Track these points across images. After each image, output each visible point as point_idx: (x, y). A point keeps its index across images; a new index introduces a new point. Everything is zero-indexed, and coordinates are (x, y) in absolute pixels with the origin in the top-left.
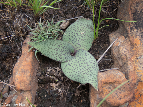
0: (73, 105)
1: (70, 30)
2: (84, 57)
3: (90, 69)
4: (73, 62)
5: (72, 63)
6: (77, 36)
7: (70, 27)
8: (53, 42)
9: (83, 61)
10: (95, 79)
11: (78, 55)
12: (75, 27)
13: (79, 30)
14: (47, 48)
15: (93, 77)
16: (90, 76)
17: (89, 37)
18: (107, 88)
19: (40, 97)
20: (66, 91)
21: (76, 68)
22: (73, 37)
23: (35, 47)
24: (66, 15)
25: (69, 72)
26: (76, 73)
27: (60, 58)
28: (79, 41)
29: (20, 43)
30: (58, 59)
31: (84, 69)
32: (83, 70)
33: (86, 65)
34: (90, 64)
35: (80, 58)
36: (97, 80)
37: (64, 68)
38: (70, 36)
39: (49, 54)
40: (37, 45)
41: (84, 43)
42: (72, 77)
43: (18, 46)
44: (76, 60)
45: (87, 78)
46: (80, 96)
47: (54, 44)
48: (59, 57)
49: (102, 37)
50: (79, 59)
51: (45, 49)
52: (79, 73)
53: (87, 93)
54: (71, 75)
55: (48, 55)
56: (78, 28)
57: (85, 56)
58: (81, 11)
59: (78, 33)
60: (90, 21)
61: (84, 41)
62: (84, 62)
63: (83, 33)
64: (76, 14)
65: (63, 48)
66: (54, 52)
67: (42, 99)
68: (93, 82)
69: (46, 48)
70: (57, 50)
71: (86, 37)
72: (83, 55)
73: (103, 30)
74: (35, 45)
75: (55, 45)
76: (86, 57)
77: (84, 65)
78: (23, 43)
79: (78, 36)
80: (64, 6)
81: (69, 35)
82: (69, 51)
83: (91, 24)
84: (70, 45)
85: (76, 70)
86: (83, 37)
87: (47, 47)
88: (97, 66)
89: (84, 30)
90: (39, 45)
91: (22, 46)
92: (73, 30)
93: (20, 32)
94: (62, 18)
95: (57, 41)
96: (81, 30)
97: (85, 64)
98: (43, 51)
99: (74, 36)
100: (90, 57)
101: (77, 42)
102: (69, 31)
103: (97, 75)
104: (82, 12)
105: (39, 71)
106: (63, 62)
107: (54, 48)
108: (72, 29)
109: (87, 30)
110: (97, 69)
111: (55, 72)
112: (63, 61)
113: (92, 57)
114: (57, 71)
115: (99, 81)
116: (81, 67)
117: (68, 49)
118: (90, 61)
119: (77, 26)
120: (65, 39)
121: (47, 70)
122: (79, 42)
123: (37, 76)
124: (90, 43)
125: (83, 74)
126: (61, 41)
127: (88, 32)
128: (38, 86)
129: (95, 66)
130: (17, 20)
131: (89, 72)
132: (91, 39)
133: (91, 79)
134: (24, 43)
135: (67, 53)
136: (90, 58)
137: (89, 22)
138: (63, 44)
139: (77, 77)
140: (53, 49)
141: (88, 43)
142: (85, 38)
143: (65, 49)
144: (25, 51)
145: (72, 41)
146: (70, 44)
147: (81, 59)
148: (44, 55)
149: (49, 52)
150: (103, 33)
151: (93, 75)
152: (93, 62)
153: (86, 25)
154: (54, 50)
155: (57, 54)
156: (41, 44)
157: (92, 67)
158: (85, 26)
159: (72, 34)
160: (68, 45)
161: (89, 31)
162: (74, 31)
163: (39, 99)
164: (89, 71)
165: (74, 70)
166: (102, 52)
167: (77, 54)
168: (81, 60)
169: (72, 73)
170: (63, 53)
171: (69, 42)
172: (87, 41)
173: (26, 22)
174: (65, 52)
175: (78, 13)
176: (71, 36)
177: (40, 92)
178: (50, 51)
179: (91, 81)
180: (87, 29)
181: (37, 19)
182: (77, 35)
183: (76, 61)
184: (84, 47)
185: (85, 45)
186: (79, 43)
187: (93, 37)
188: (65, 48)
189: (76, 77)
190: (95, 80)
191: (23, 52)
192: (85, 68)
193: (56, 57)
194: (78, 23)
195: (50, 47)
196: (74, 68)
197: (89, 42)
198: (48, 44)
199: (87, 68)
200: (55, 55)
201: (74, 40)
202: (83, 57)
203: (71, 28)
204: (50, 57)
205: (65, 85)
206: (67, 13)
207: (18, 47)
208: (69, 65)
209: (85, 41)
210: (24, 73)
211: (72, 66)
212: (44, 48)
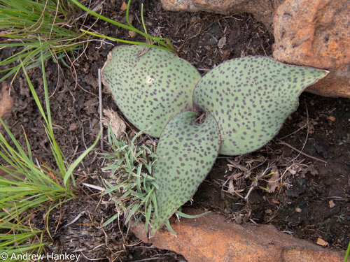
0: (337, 143)
1: (134, 111)
2: (220, 89)
3: (258, 80)
4: (227, 122)
5: (229, 125)
6: (154, 96)
7: (124, 110)
8: (161, 163)
9: (230, 95)
10: (293, 73)
11: (208, 103)
12: (126, 97)
13: (138, 88)
14: (177, 182)
15: (285, 78)
16: (279, 85)
17: (163, 63)
18: (324, 44)
19: (299, 225)
20: (297, 153)
21: (246, 116)
22: (154, 108)
23: (168, 216)
24: (87, 115)
25: (252, 137)
26: (259, 119)
27: (209, 153)
28: (170, 93)
29: (141, 251)
30: (210, 159)
31: (255, 97)
32: (257, 101)
33: (245, 90)
34: (244, 78)
35: (220, 100)
36: (297, 69)
37: (238, 148)
38: (151, 114)
39: (192, 180)
40: (164, 209)
41: (178, 81)
42: (268, 134)
43: (149, 257)
44: (222, 111)
45: (282, 95)
46: (317, 119)
47: (169, 163)
48: (206, 155)
49: (167, 29)
50: (221, 104)
51: (177, 188)
52: (262, 112)
53: (314, 99)
54: (261, 136)
55: (193, 184)
56: (131, 89)
57: (218, 85)
58: (82, 72)
59: (147, 92)
60: (117, 53)
61: (173, 81)
62: (234, 93)
63: (149, 78)
64: (89, 87)
65: (181, 139)
66: (190, 168)
67: (307, 222)
68: (299, 80)
69: (175, 186)
70: (184, 158)
71: (162, 72)
72: (212, 91)
73: (150, 24)
74: (163, 215)
75: (171, 161)
76: (221, 85)
77: (243, 94)
78: (145, 244)
79: (155, 93)
80: (59, 114)
81: (149, 116)
82: (191, 124)
83: (127, 52)
84: (176, 120)
85: (251, 119)
86: (160, 81)
87: (172, 183)
88: (256, 61)
89: (140, 74)
90: (164, 202)
91: (152, 247)
92: (134, 103)
93: (115, 247)
94: (92, 125)
95: (160, 152)
96: (139, 83)
97: (239, 91)
98: (182, 196)
99: (152, 104)
100: (222, 72)
101: (172, 99)
102: (134, 114)
103: (282, 65)
104: (85, 70)
105: (230, 216)
106: (220, 148)
107: (180, 165)
108: (133, 105)
109: (144, 66)
110: (265, 63)
111: (240, 174)
112: (218, 148)
113: (221, 69)
114: (239, 167)
115: (302, 61)
116: (245, 104)
117: (186, 127)
118: (235, 76)
119: (127, 90)
120: (156, 130)
121: (231, 195)
122: (172, 95)
123: (241, 224)
124: (180, 64)
125: (267, 101)
126: (161, 143)
127: (149, 63)
128: (268, 223)
129: (255, 65)
130: (81, 250)
131: (265, 85)
132: (170, 61)
133: (291, 83)
134: (145, 241)
135: (196, 133)
136: (225, 75)
137: (118, 56)
138: (171, 139)
139: (269, 120)
140: (182, 168)
141: (180, 69)
142: (165, 75)
143: (185, 137)
144: (170, 242)
145: (164, 113)
146: (172, 118)
147: (222, 99)
148: (192, 194)
149: (186, 180)
150: (157, 26)
151: (280, 77)
152: (241, 68)
153: (127, 64)
154: (183, 165)
155: (195, 159)
156: (164, 199)
157: (253, 75)
158: (129, 68)
159: (145, 108)
160: (175, 125)
161: (147, 62)
162: (140, 102)
163: (302, 230)
164: (264, 83)
165: (249, 122)
166: (211, 37)
167: (203, 106)
168: (225, 100)
169: (255, 131)
170: (196, 144)
171: (167, 120)
172: (174, 71)
173: (93, 226)
174: (192, 136)
175: (86, 80)
176: (152, 111)
177: (286, 223)
178: (186, 177)
179: (295, 84)
180: (140, 64)
181: (84, 194)
182: (151, 94)
183: (225, 112)
184: (189, 84)
185: (185, 80)
186: (175, 95)
187: (166, 53)
188: (180, 136)
189: (270, 122)
190: (297, 73)
191: (171, 248)
192: (252, 92)
193: (204, 164)
194: (116, 86)
195: (173, 174)
196: (246, 122)
197: (177, 67)
198: (166, 179)
199: (254, 88)
200: (197, 164)
201: (164, 107)
202: (218, 93)
203: (129, 108)
204: (201, 180)
205: (279, 155)
206: (82, 110)
207: (153, 258)
208: (233, 134)
209: (172, 77)
210: (234, 258)
211: (239, 125)
212: (175, 191)
